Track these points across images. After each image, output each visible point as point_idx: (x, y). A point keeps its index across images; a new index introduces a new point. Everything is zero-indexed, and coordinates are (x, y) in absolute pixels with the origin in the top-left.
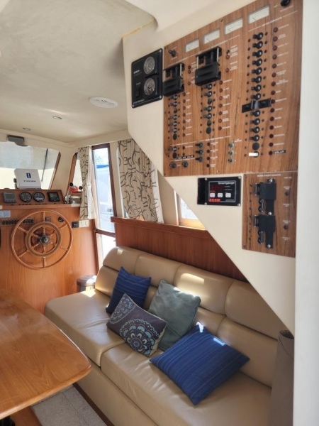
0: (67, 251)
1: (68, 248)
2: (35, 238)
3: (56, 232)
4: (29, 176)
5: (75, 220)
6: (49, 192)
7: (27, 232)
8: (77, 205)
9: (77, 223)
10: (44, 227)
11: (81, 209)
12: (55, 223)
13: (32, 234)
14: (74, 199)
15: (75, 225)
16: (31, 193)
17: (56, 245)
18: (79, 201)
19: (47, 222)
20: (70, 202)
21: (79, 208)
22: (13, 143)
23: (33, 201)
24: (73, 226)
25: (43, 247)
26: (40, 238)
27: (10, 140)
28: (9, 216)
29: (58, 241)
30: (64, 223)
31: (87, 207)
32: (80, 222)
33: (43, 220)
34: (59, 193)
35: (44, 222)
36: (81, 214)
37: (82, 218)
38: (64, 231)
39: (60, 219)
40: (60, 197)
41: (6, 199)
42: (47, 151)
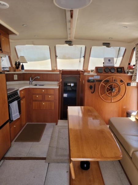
0: (123, 97)
1: (124, 95)
2: (109, 89)
3: (118, 87)
4: (109, 60)
5: (129, 82)
6: (118, 68)
7: (106, 86)
8: (131, 74)
9: (130, 83)
10: (114, 84)
11: (133, 77)
12: (119, 83)
13: (107, 87)
14: (130, 72)
15: (129, 84)
16: (109, 68)
17: (118, 93)
18: (132, 73)
19: (115, 82)
20: (128, 73)
21: (132, 76)
23: (110, 72)
24: (127, 85)
25: (112, 93)
26: (111, 89)
27: (104, 45)
28: (99, 78)
29: (119, 91)
30: (123, 83)
31: (136, 76)
32: (131, 83)
33: (113, 81)
34: (122, 68)
35: (114, 81)
36: (133, 79)
37: (133, 81)
38: (123, 87)
39: (121, 81)
40: (123, 70)
41: (99, 71)
42: (120, 48)
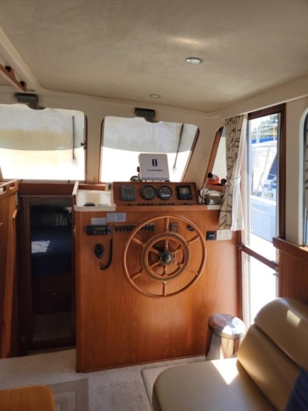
0: (196, 276)
1: (199, 272)
2: (154, 254)
3: (182, 247)
4: (155, 163)
5: (212, 229)
6: (178, 186)
7: (144, 246)
8: (216, 207)
9: (214, 233)
10: (167, 240)
11: (222, 214)
12: (185, 236)
13: (150, 248)
14: (213, 198)
15: (211, 235)
16: (155, 187)
17: (182, 266)
18: (219, 201)
19: (172, 233)
20: (207, 203)
21: (219, 212)
22: (142, 120)
23: (157, 201)
24: (208, 238)
25: (164, 267)
26: (161, 254)
27: (139, 115)
28: (124, 220)
29: (185, 260)
30: (194, 234)
31: (230, 212)
32: (218, 232)
33: (165, 230)
34: (192, 187)
35: (168, 232)
36: (221, 221)
37: (221, 228)
38: (194, 247)
39: (189, 227)
40: (193, 192)
41: (123, 195)
42: (183, 127)
